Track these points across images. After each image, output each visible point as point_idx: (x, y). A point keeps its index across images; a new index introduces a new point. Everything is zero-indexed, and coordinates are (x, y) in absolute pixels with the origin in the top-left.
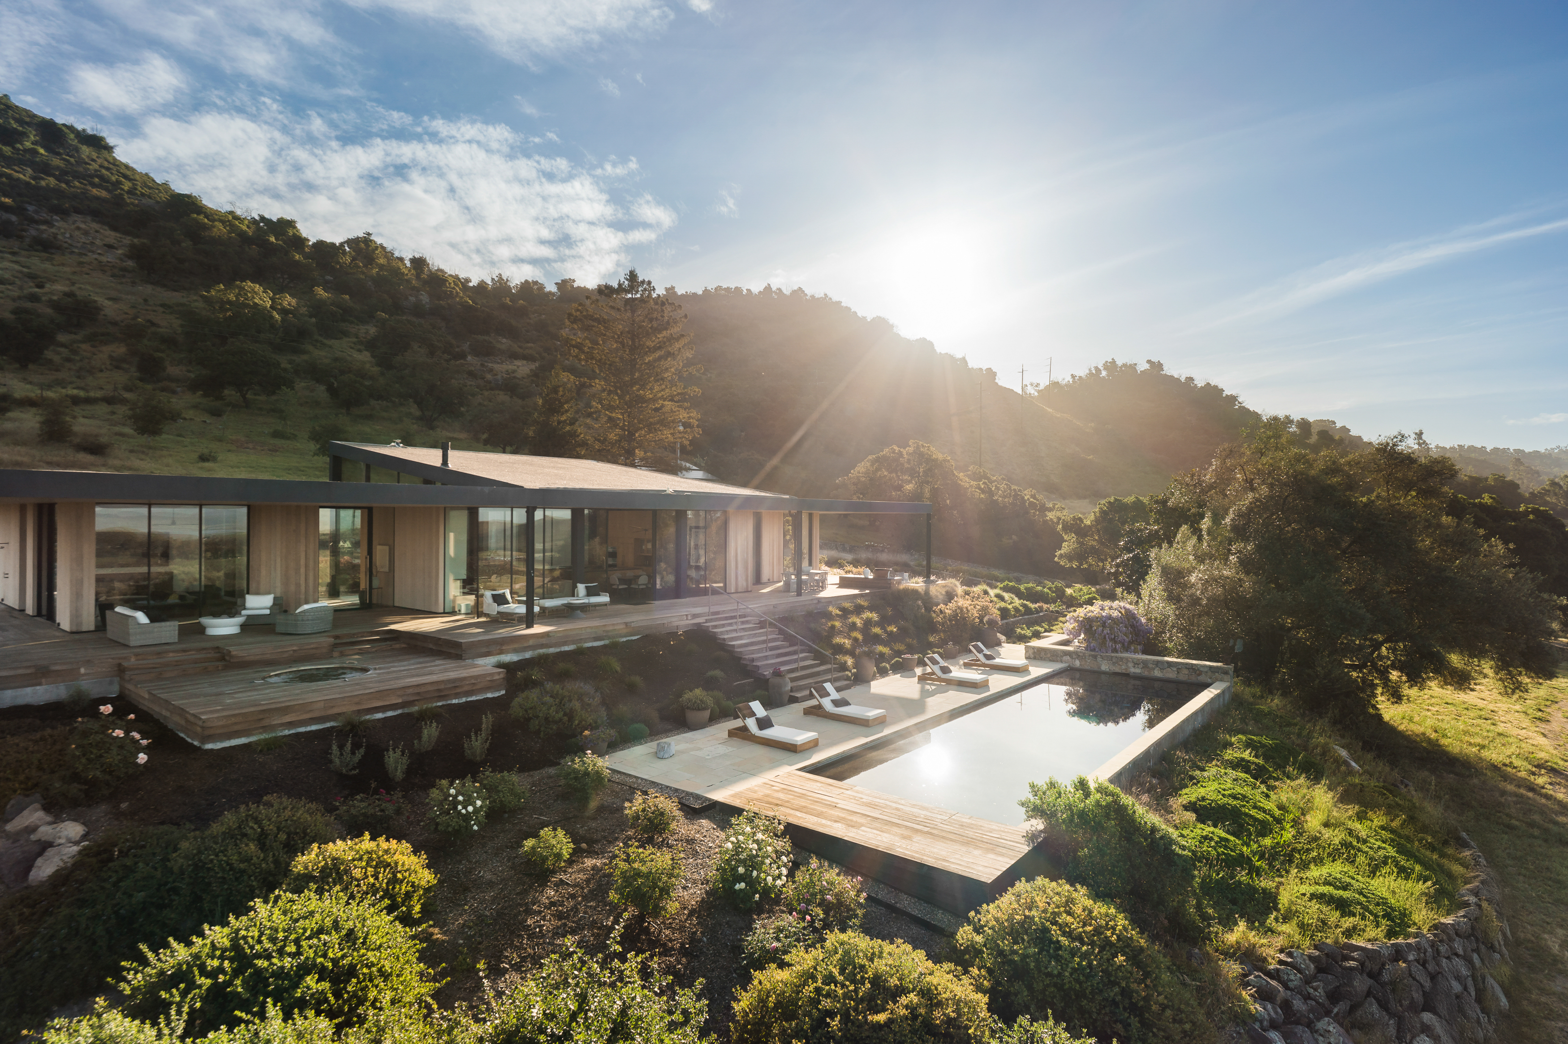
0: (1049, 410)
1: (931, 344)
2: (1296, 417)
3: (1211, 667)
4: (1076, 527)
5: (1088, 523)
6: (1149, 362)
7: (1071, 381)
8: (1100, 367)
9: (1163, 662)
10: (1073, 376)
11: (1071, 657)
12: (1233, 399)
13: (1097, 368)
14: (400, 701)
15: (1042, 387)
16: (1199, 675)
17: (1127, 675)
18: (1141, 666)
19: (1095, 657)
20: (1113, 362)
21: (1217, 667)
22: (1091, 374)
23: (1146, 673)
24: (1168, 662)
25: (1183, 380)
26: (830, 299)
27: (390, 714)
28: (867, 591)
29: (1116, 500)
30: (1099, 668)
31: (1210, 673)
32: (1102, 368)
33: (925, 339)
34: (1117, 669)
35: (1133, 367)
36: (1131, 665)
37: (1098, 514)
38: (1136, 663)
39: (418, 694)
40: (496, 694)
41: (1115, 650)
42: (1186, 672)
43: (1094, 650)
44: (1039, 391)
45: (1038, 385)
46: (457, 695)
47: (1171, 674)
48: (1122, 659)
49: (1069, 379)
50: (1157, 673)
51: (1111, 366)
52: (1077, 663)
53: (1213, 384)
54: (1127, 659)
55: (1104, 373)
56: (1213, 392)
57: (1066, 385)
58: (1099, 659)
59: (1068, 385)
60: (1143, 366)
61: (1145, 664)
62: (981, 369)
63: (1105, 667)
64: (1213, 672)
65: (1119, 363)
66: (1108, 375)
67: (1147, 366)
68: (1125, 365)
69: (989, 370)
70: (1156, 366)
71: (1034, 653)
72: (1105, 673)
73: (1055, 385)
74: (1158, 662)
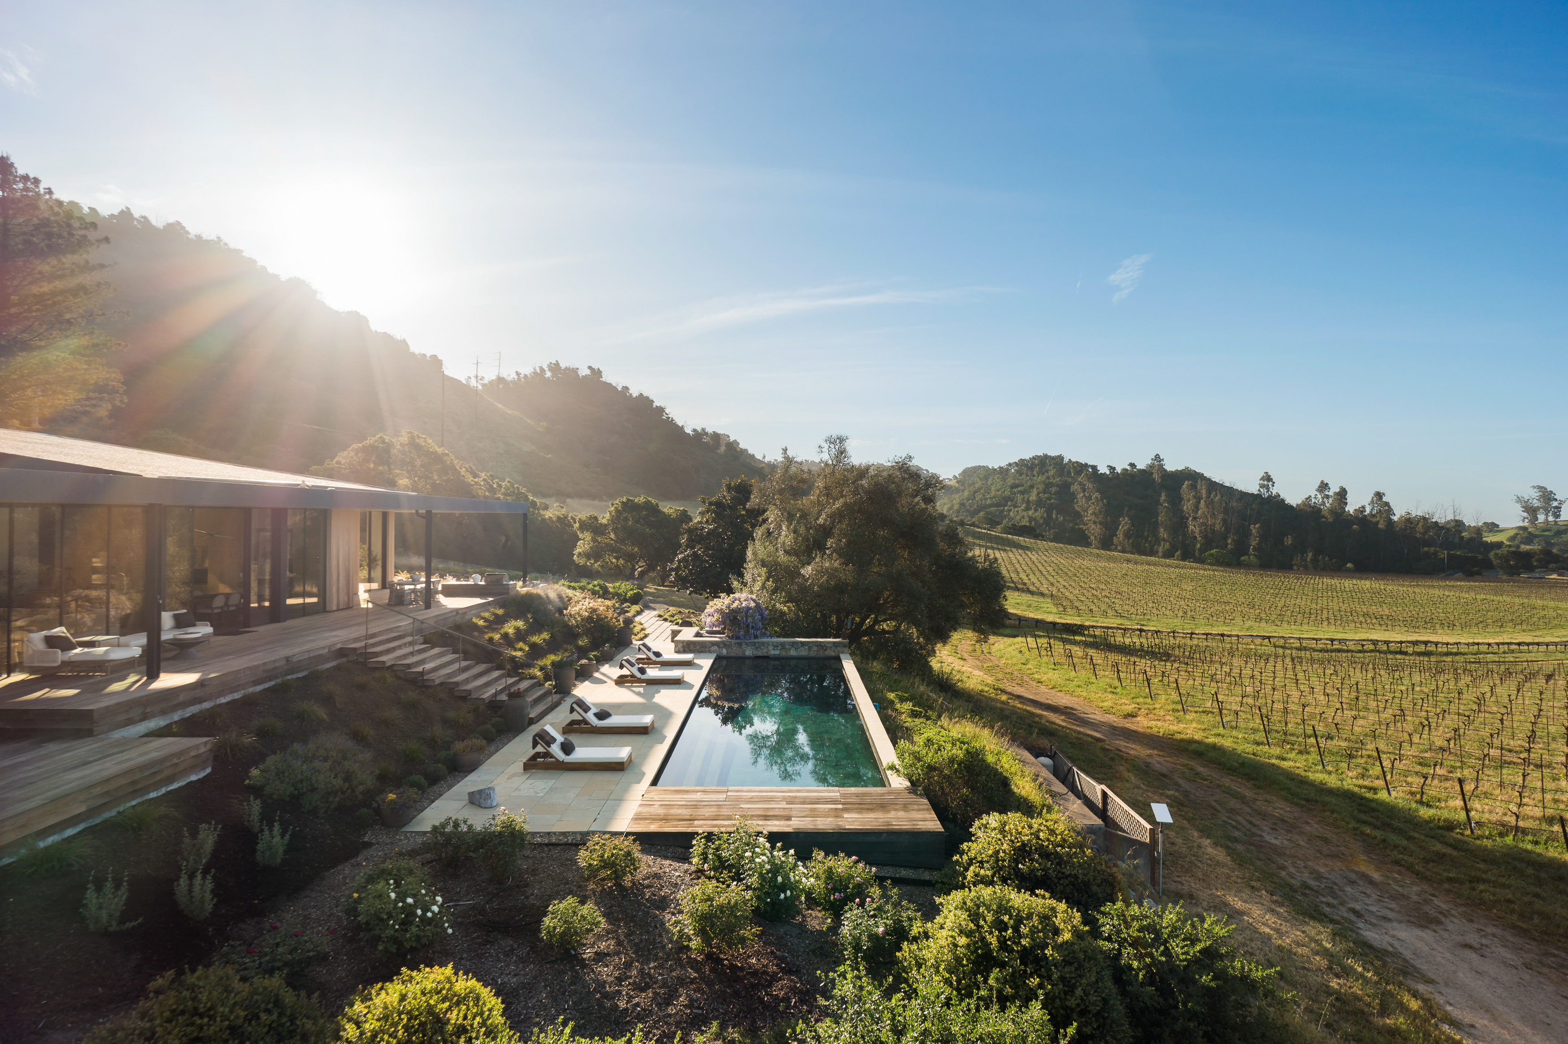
0: (500, 406)
1: (365, 320)
2: (710, 430)
3: (834, 643)
4: (592, 526)
5: (605, 521)
6: (590, 368)
7: (516, 377)
8: (545, 367)
9: (797, 642)
10: (518, 374)
11: (719, 646)
12: (661, 410)
13: (541, 369)
14: (83, 809)
15: (486, 381)
16: (825, 650)
17: (766, 658)
18: (780, 647)
19: (740, 644)
20: (557, 364)
21: (839, 642)
22: (535, 373)
23: (784, 654)
24: (801, 642)
25: (620, 389)
26: (226, 244)
27: (70, 832)
28: (491, 599)
29: (628, 500)
30: (744, 653)
31: (833, 648)
32: (546, 369)
33: (357, 313)
34: (760, 653)
35: (575, 371)
36: (771, 648)
37: (613, 514)
38: (775, 646)
39: (108, 793)
40: (202, 775)
41: (756, 637)
42: (815, 648)
43: (738, 638)
44: (483, 385)
45: (482, 378)
46: (157, 786)
47: (803, 652)
48: (763, 643)
49: (514, 376)
50: (793, 653)
51: (555, 367)
52: (724, 651)
53: (645, 395)
54: (768, 643)
55: (548, 374)
56: (644, 402)
57: (511, 382)
58: (744, 646)
59: (513, 382)
60: (584, 372)
61: (783, 645)
62: (424, 355)
63: (749, 652)
64: (836, 647)
65: (563, 365)
66: (552, 376)
67: (588, 372)
68: (567, 369)
69: (434, 357)
70: (596, 373)
71: (683, 647)
72: (749, 658)
73: (500, 380)
74: (794, 643)
